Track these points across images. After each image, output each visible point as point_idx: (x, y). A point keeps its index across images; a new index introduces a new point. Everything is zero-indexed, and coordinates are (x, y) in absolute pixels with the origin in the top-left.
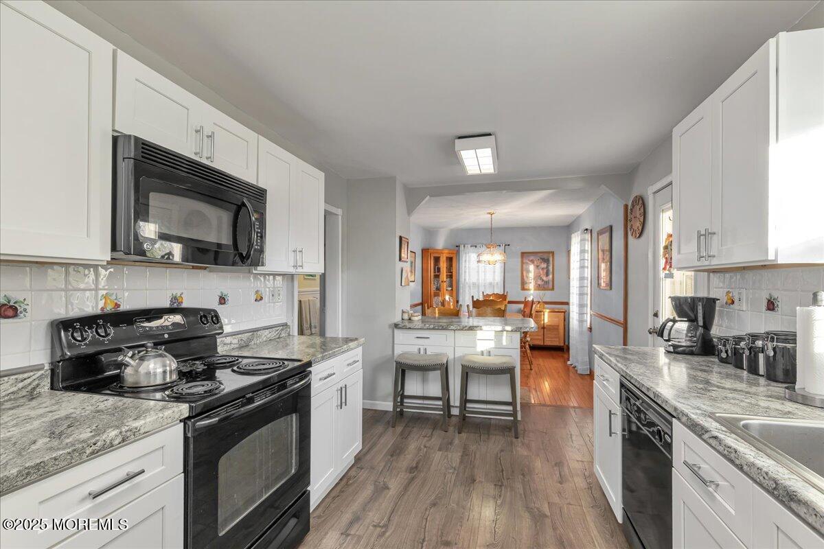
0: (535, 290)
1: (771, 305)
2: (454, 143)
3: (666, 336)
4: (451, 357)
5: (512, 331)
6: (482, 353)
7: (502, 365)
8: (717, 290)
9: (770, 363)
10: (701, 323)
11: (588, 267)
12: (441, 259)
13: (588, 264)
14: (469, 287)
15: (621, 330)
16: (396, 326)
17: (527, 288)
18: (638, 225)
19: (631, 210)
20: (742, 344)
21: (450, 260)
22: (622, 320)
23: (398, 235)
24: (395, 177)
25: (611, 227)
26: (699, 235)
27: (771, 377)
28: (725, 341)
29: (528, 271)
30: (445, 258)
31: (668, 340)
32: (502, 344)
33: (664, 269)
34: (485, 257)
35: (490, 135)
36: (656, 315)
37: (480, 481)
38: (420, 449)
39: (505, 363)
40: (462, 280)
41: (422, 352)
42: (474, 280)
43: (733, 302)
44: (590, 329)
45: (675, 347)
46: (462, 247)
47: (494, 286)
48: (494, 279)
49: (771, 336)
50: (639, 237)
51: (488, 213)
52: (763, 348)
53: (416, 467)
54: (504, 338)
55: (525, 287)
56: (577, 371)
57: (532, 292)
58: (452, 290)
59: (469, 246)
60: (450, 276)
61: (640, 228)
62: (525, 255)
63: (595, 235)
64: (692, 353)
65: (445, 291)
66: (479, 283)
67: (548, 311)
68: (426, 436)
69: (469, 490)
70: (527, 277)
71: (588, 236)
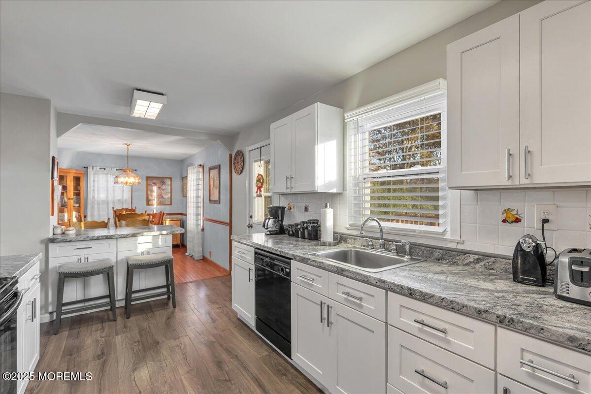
0: (157, 205)
1: (306, 209)
2: (133, 93)
3: (266, 228)
4: (114, 260)
5: (167, 234)
6: (142, 253)
7: (163, 259)
8: (284, 203)
9: (310, 235)
10: (280, 219)
11: (201, 190)
12: (68, 177)
13: (201, 187)
14: (98, 204)
15: (228, 228)
16: (53, 241)
17: (151, 204)
18: (240, 167)
19: (235, 158)
20: (299, 226)
21: (77, 180)
22: (228, 221)
23: (52, 155)
24: (50, 101)
25: (220, 166)
26: (287, 178)
27: (310, 239)
28: (291, 226)
29: (152, 191)
30: (72, 178)
31: (267, 229)
32: (158, 244)
33: (257, 192)
34: (122, 179)
35: (162, 94)
36: (251, 217)
37: (162, 342)
38: (97, 341)
39: (164, 257)
40: (90, 196)
41: (83, 261)
42: (102, 196)
43: (291, 209)
44: (203, 230)
45: (270, 231)
46: (90, 169)
47: (123, 203)
48: (123, 197)
49: (310, 222)
50: (240, 173)
51: (125, 144)
52: (307, 227)
53: (103, 353)
54: (160, 240)
55: (150, 203)
56: (194, 258)
57: (155, 206)
58: (80, 206)
59: (98, 168)
60: (78, 194)
61: (241, 169)
62: (150, 179)
63: (206, 169)
64: (277, 234)
65: (72, 207)
66: (108, 200)
67: (169, 220)
68: (98, 330)
69: (157, 349)
70: (151, 195)
71: (201, 170)
